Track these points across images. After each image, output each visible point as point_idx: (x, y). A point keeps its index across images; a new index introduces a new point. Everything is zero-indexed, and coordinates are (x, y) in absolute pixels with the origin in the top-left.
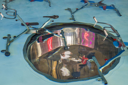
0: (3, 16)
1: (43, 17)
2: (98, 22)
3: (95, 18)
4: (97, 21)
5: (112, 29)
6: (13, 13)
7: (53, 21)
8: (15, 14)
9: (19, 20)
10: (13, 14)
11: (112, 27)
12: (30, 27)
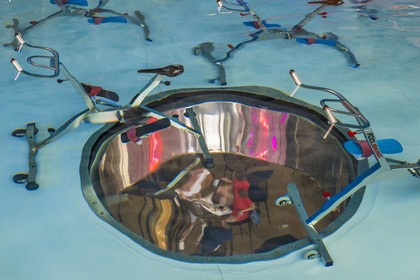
0: (20, 69)
1: (140, 71)
2: (302, 85)
3: (294, 74)
4: (299, 83)
5: (344, 104)
6: (49, 60)
7: (168, 83)
8: (55, 62)
9: (68, 80)
10: (47, 62)
11: (342, 100)
12: (98, 101)
